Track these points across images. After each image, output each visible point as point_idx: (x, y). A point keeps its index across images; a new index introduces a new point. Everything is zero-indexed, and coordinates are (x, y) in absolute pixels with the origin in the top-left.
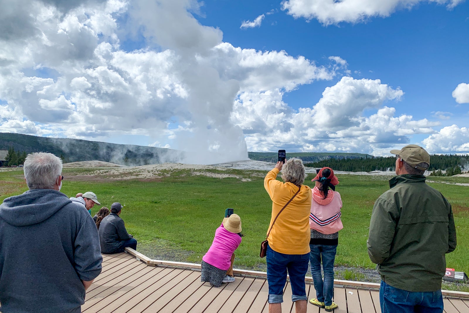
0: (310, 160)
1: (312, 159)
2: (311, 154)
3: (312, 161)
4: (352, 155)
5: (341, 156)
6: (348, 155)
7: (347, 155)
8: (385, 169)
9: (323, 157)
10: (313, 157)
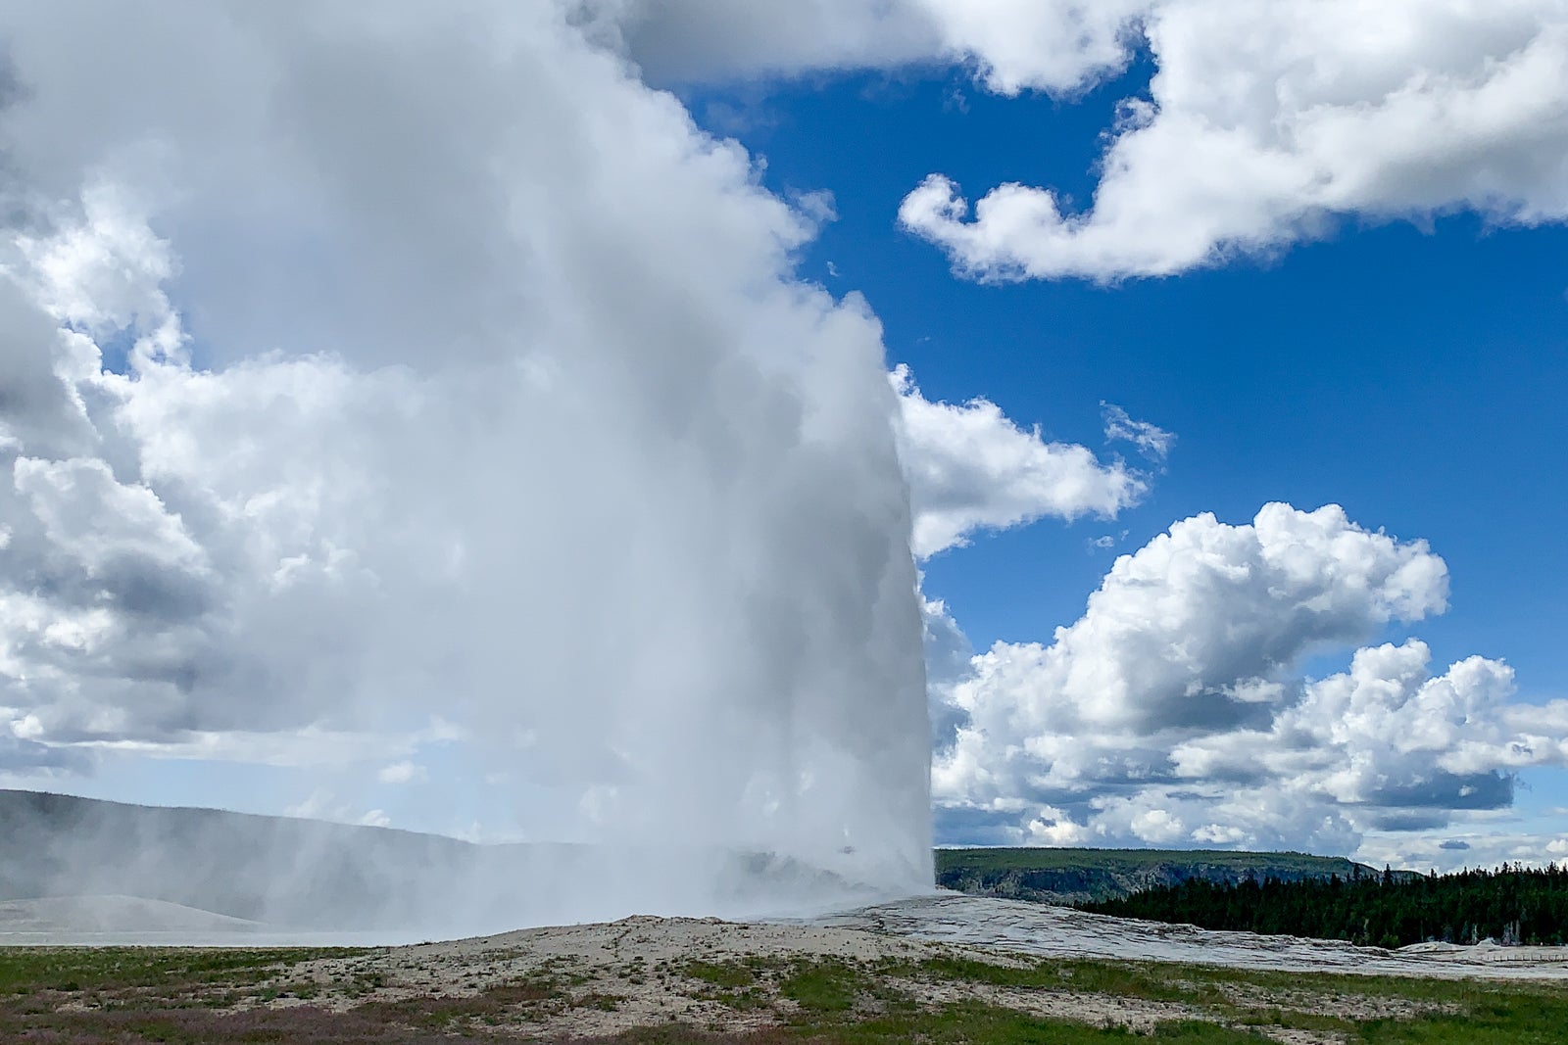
0: (1073, 889)
1: (1082, 881)
2: (1075, 854)
3: (1084, 889)
4: (1270, 864)
5: (1219, 867)
6: (1254, 862)
7: (1247, 862)
8: (1464, 932)
9: (1135, 870)
10: (1088, 871)
